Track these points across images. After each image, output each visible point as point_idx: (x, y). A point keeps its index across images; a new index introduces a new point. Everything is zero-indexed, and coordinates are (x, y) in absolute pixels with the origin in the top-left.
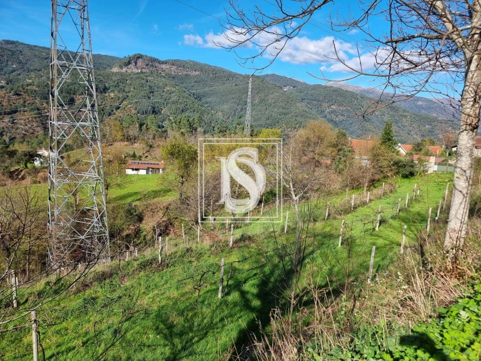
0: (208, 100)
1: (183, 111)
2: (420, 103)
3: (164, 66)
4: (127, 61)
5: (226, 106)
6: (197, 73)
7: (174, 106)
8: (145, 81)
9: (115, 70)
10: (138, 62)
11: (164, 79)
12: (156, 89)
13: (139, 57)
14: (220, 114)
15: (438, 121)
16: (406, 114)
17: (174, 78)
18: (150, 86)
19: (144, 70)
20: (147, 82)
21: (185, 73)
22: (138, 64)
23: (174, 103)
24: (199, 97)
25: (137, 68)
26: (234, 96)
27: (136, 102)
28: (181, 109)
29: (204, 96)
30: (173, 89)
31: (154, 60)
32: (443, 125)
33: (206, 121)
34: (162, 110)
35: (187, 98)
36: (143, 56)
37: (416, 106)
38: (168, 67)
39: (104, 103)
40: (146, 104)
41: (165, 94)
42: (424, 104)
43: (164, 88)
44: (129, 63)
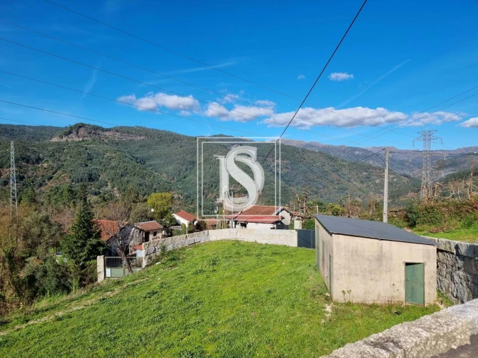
0: (152, 163)
1: (122, 176)
2: (357, 153)
3: (107, 134)
4: (68, 131)
5: (170, 168)
6: (143, 138)
7: (113, 171)
8: (84, 149)
9: (55, 140)
10: (80, 131)
11: (106, 146)
12: (95, 156)
13: (81, 126)
14: (165, 175)
15: (373, 168)
16: (345, 163)
17: (117, 144)
18: (88, 154)
19: (86, 139)
20: (86, 149)
21: (129, 138)
22: (79, 133)
23: (112, 168)
24: (143, 161)
25: (79, 137)
26: (178, 157)
27: (71, 171)
28: (120, 174)
29: (148, 159)
30: (114, 155)
31: (96, 128)
32: (378, 171)
33: (147, 184)
34: (100, 176)
35: (128, 162)
36: (86, 125)
37: (354, 155)
38: (112, 134)
39: (35, 174)
40: (82, 172)
41: (104, 160)
42: (361, 153)
43: (104, 154)
44: (70, 133)
